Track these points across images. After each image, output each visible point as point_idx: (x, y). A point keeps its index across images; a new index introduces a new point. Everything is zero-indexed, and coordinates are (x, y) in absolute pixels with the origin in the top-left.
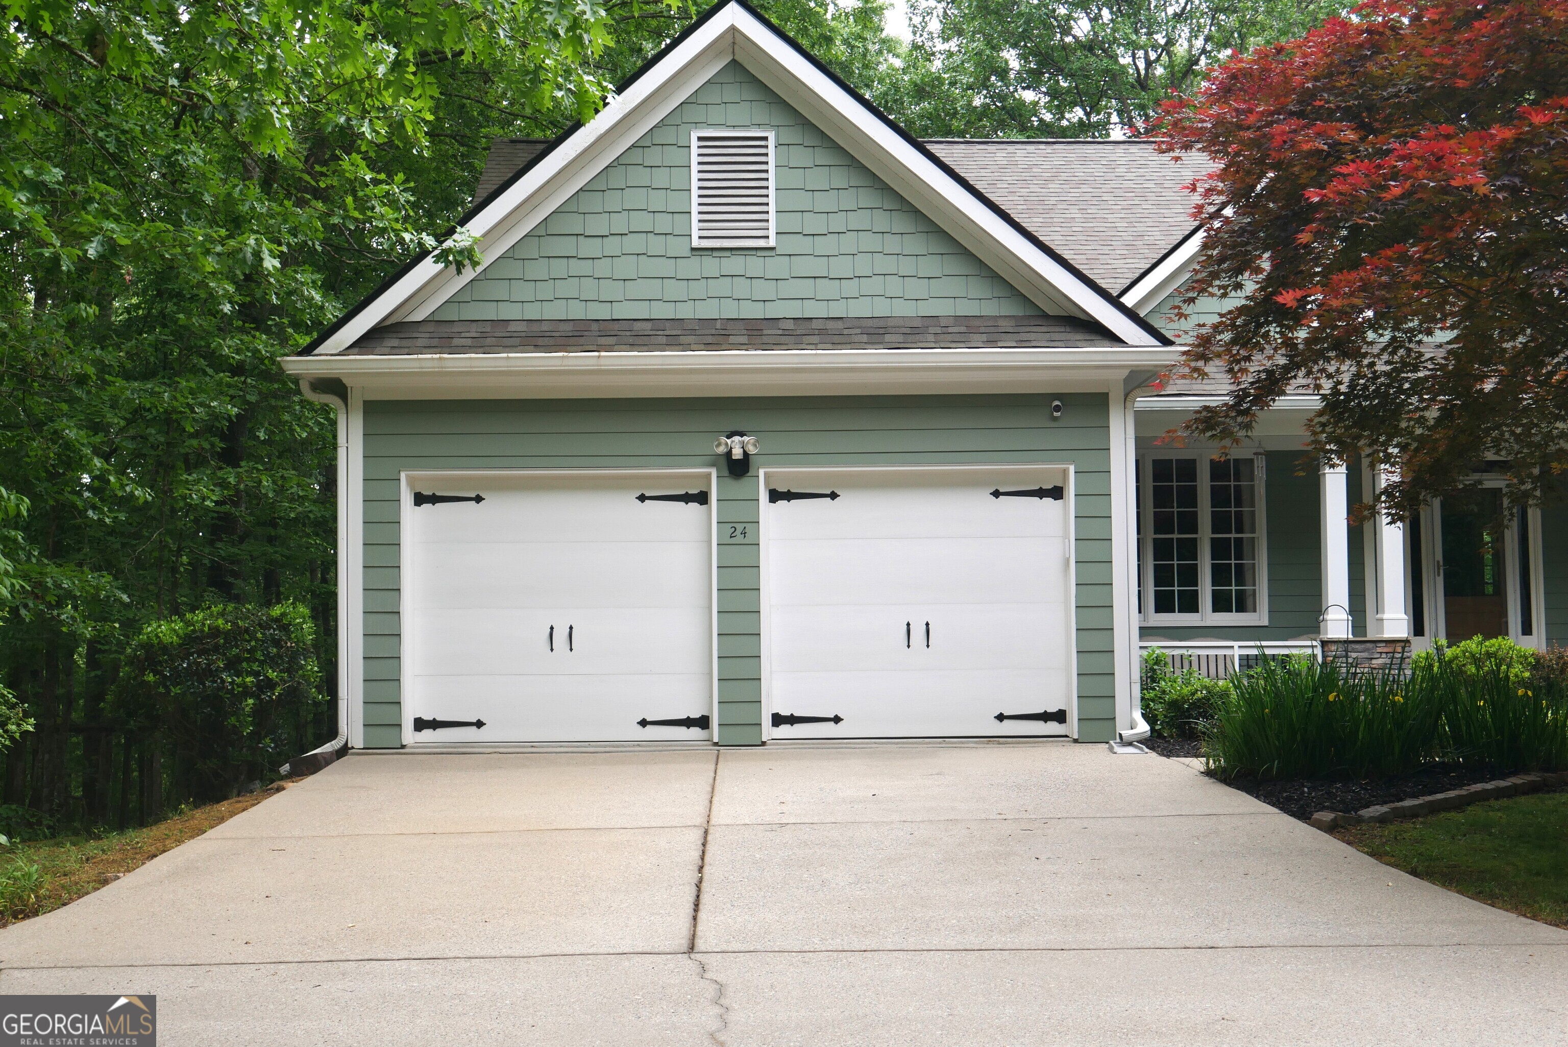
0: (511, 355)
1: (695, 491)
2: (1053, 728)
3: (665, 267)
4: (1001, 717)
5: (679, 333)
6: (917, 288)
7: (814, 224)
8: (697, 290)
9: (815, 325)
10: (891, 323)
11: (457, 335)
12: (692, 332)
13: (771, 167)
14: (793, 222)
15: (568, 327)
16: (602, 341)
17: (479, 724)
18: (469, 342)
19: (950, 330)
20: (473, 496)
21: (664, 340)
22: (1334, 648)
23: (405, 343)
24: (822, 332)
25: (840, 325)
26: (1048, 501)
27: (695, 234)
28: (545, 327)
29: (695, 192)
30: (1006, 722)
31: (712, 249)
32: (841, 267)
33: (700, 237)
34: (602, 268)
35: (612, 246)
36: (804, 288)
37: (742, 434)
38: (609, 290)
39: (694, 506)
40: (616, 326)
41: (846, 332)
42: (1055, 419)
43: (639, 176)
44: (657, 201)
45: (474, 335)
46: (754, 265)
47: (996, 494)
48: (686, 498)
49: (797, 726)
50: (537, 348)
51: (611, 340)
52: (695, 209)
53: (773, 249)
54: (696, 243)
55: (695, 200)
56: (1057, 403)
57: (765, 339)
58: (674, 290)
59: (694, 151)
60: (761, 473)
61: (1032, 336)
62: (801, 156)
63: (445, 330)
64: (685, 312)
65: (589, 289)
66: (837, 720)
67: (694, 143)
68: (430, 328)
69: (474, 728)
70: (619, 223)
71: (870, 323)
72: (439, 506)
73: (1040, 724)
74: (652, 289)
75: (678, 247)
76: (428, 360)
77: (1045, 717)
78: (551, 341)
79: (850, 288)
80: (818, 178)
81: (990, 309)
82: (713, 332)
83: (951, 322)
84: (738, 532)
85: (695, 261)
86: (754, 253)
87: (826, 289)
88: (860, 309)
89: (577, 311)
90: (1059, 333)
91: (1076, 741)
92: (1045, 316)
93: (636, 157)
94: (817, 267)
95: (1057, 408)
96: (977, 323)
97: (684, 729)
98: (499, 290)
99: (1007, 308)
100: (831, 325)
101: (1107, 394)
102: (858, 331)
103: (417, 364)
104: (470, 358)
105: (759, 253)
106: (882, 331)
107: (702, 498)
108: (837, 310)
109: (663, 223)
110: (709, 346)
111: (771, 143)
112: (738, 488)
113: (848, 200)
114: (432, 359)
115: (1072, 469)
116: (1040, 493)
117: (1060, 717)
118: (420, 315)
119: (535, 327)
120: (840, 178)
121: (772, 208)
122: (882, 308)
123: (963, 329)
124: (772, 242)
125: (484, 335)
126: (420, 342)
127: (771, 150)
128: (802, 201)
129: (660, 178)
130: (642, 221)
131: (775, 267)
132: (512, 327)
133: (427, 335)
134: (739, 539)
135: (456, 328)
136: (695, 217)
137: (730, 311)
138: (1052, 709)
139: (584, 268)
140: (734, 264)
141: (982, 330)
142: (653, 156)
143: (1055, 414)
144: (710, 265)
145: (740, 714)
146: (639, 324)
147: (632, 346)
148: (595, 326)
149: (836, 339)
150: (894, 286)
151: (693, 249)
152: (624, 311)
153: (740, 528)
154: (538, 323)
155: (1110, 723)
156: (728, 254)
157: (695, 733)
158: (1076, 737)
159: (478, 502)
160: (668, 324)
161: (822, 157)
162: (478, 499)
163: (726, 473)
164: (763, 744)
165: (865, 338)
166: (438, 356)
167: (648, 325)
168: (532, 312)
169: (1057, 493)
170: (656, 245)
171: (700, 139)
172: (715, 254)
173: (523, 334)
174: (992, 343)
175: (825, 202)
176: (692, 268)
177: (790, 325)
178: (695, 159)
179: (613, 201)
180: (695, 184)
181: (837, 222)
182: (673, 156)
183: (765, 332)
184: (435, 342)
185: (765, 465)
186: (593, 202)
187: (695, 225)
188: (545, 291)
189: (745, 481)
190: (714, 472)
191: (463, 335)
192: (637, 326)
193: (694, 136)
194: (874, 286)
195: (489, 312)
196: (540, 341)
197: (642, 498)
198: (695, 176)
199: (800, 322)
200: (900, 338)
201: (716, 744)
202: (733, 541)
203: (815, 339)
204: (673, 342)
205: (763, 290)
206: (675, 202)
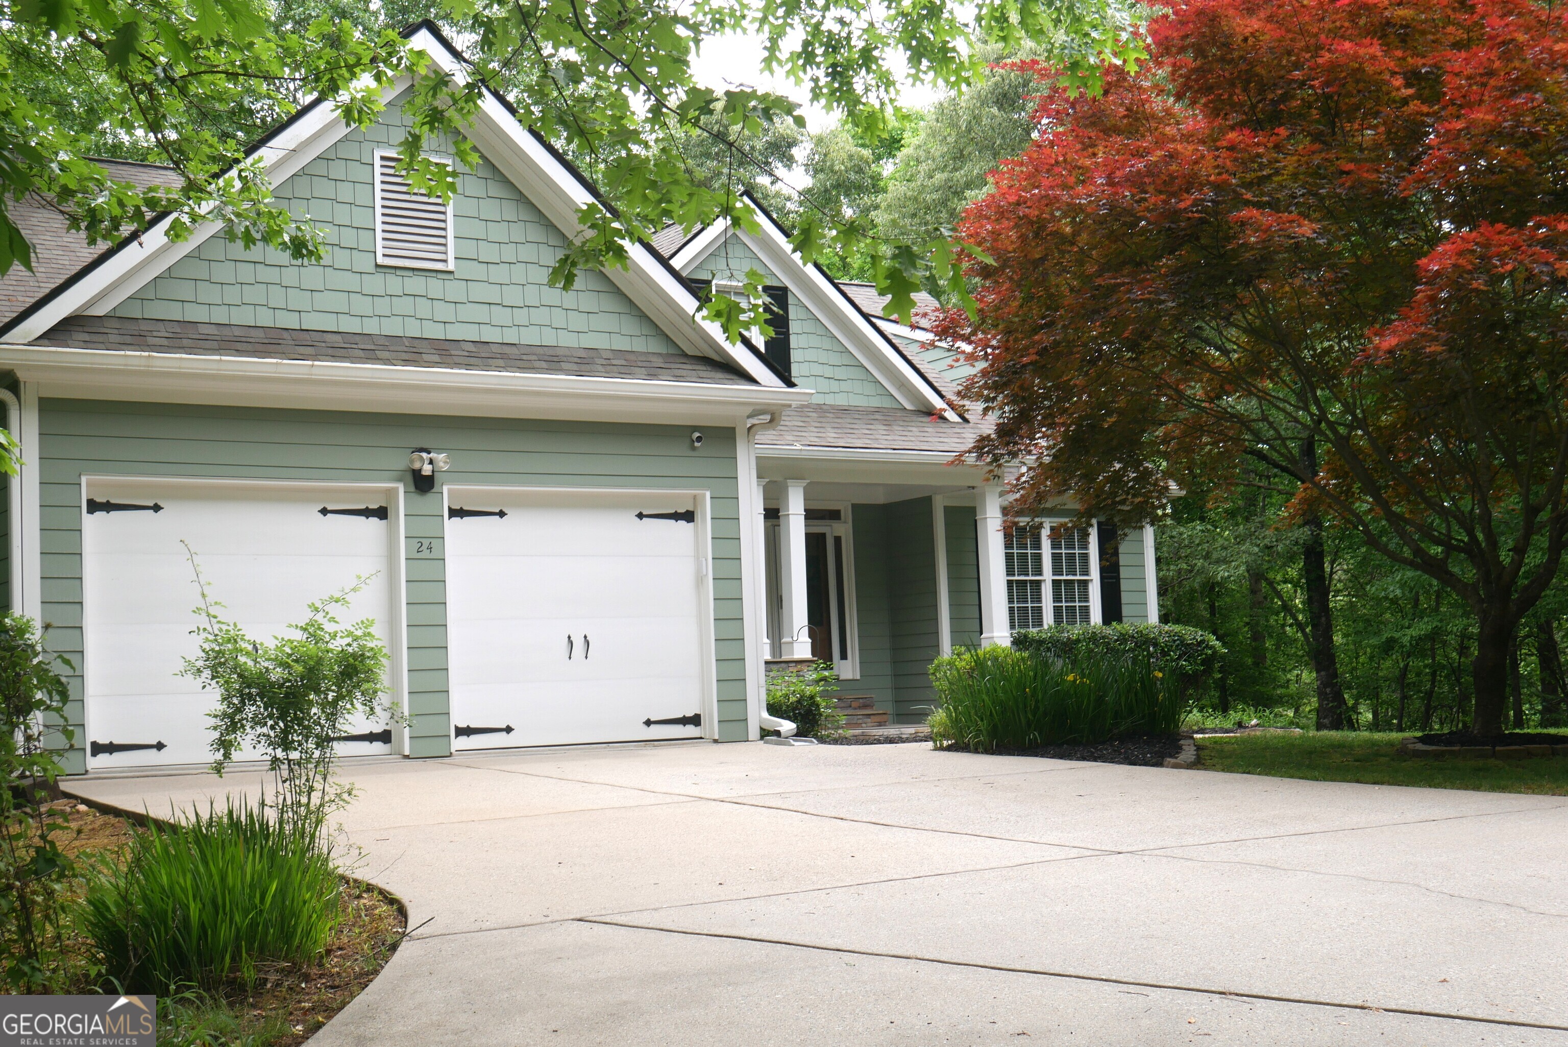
0: (223, 358)
1: (375, 506)
2: (690, 731)
3: (352, 281)
4: (648, 723)
5: (373, 347)
6: (578, 321)
7: (488, 252)
8: (382, 306)
9: (495, 348)
10: (559, 352)
11: (149, 334)
12: (385, 348)
14: (470, 249)
15: (260, 334)
16: (302, 350)
17: (160, 746)
18: (165, 342)
19: (614, 362)
20: (152, 504)
21: (361, 354)
23: (95, 338)
24: (503, 356)
25: (513, 350)
26: (682, 523)
27: (380, 252)
29: (379, 211)
30: (655, 727)
31: (396, 268)
32: (513, 296)
33: (384, 255)
34: (290, 277)
36: (481, 313)
37: (429, 451)
38: (297, 300)
39: (374, 520)
40: (307, 336)
41: (524, 357)
42: (694, 448)
43: (324, 188)
44: (342, 215)
45: (167, 335)
46: (435, 287)
47: (640, 516)
48: (366, 513)
49: (475, 737)
50: (239, 352)
51: (309, 350)
52: (379, 227)
53: (451, 272)
54: (380, 260)
55: (379, 219)
56: (697, 435)
57: (457, 360)
58: (361, 305)
59: (378, 170)
60: (445, 489)
61: (684, 373)
62: (475, 187)
63: (132, 327)
64: (371, 327)
65: (277, 297)
66: (509, 729)
67: (378, 163)
68: (116, 324)
69: (154, 750)
71: (540, 351)
72: (114, 514)
73: (680, 727)
74: (338, 302)
75: (364, 263)
76: (134, 357)
77: (684, 721)
78: (249, 347)
79: (521, 316)
80: (490, 209)
81: (639, 345)
82: (406, 349)
83: (610, 355)
84: (424, 547)
85: (379, 277)
86: (434, 274)
87: (501, 315)
88: (530, 337)
89: (265, 319)
90: (703, 371)
91: (716, 741)
92: (685, 355)
93: (321, 168)
94: (492, 294)
95: (699, 439)
96: (632, 357)
97: (367, 744)
98: (185, 291)
99: (655, 346)
100: (507, 350)
101: (734, 429)
102: (534, 357)
103: (122, 361)
104: (181, 359)
105: (440, 276)
106: (555, 359)
107: (382, 513)
108: (510, 336)
109: (348, 238)
110: (406, 362)
112: (425, 503)
113: (517, 232)
114: (141, 356)
115: (708, 495)
116: (676, 516)
117: (695, 720)
118: (100, 310)
119: (226, 332)
120: (510, 211)
121: (450, 233)
122: (549, 338)
123: (624, 363)
124: (451, 266)
126: (113, 338)
128: (476, 229)
129: (345, 192)
131: (455, 290)
132: (203, 330)
133: (116, 331)
134: (425, 554)
135: (144, 326)
136: (379, 235)
137: (413, 329)
138: (690, 714)
139: (272, 275)
140: (415, 284)
141: (640, 364)
142: (338, 170)
143: (696, 444)
144: (394, 283)
145: (430, 726)
146: (329, 336)
147: (334, 358)
148: (286, 335)
149: (519, 363)
150: (559, 317)
151: (377, 266)
152: (313, 322)
153: (426, 543)
154: (228, 328)
155: (743, 724)
156: (410, 273)
157: (378, 747)
158: (716, 737)
159: (156, 512)
160: (357, 338)
161: (495, 189)
162: (157, 508)
163: (412, 489)
164: (451, 755)
165: (544, 365)
166: (146, 354)
167: (338, 338)
168: (219, 315)
169: (689, 516)
170: (342, 258)
171: (383, 158)
172: (399, 272)
173: (218, 338)
174: (652, 376)
175: (498, 232)
176: (375, 284)
177: (471, 347)
178: (378, 178)
180: (379, 203)
181: (509, 253)
182: (358, 172)
183: (453, 352)
184: (128, 339)
185: (452, 482)
187: (380, 243)
188: (232, 295)
189: (430, 497)
190: (401, 488)
191: (155, 334)
192: (328, 337)
193: (378, 154)
194: (541, 315)
195: (174, 312)
196: (239, 346)
197: (324, 512)
198: (378, 194)
199: (479, 345)
200: (575, 367)
201: (407, 757)
202: (420, 555)
203: (501, 362)
204: (370, 356)
205: (444, 312)
206: (360, 218)
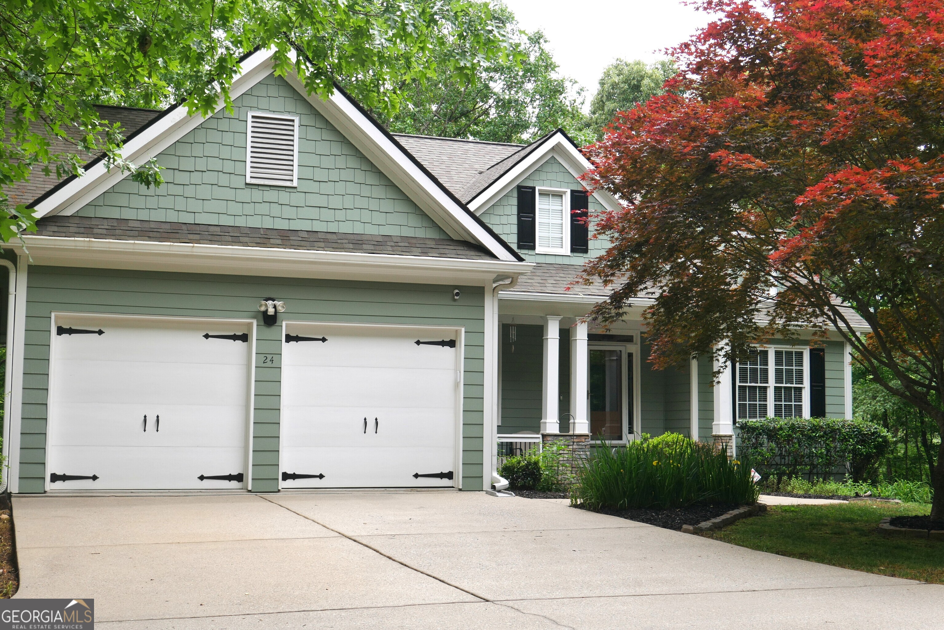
0: (136, 242)
1: (240, 334)
2: (445, 482)
3: (229, 194)
4: (416, 476)
5: (238, 235)
6: (379, 218)
7: (320, 175)
8: (249, 209)
9: (320, 236)
10: (365, 238)
11: (96, 227)
12: (247, 235)
13: (296, 138)
14: (309, 172)
15: (167, 226)
16: (191, 237)
17: (94, 478)
18: (104, 232)
19: (400, 244)
20: (97, 330)
21: (230, 239)
22: (549, 439)
23: (61, 229)
24: (325, 241)
25: (334, 237)
26: (447, 348)
27: (248, 175)
28: (153, 225)
29: (249, 149)
30: (419, 478)
31: (258, 185)
32: (335, 202)
33: (251, 177)
34: (189, 191)
35: (196, 178)
36: (313, 213)
37: (273, 300)
38: (193, 205)
39: (239, 342)
40: (197, 228)
41: (339, 241)
42: (455, 300)
43: (213, 136)
44: (225, 152)
45: (107, 227)
46: (284, 197)
47: (418, 343)
48: (234, 337)
49: (296, 480)
50: (150, 238)
51: (197, 237)
52: (249, 160)
53: (295, 188)
54: (249, 180)
55: (249, 154)
56: (457, 291)
57: (292, 242)
58: (234, 208)
59: (250, 124)
60: (284, 324)
61: (446, 251)
62: (314, 134)
63: (87, 223)
64: (240, 222)
65: (181, 204)
66: (321, 476)
67: (250, 119)
68: (77, 221)
69: (91, 480)
70: (201, 164)
71: (352, 237)
72: (74, 336)
73: (438, 480)
74: (220, 207)
75: (238, 182)
76: (81, 242)
77: (441, 476)
78: (158, 235)
79: (340, 215)
80: (324, 148)
81: (421, 233)
82: (260, 236)
83: (399, 240)
84: (268, 360)
85: (248, 191)
86: (284, 189)
87: (326, 214)
88: (345, 228)
89: (172, 217)
90: (461, 250)
91: (460, 490)
92: (452, 240)
93: (213, 124)
94: (321, 201)
95: (457, 294)
96: (414, 241)
97: (227, 481)
98: (123, 200)
99: (431, 234)
100: (329, 236)
101: (483, 288)
102: (346, 241)
103: (73, 244)
104: (109, 242)
105: (287, 190)
106: (360, 242)
107: (244, 338)
108: (333, 228)
109: (229, 167)
110: (258, 244)
111: (296, 123)
112: (270, 332)
113: (341, 162)
114: (84, 241)
115: (463, 330)
116: (443, 343)
117: (449, 475)
118: (68, 212)
119: (146, 225)
120: (336, 148)
121: (296, 163)
122: (359, 229)
123: (407, 244)
124: (295, 184)
125: (113, 228)
126: (72, 230)
127: (296, 128)
128: (314, 160)
129: (228, 139)
130: (216, 164)
131: (296, 198)
132: (131, 224)
133: (76, 225)
134: (269, 364)
135: (94, 222)
136: (249, 164)
137: (268, 223)
138: (446, 471)
139: (178, 190)
140: (271, 195)
141: (418, 246)
142: (224, 124)
143: (456, 297)
144: (257, 195)
145: (266, 472)
146: (212, 228)
147: (211, 242)
148: (184, 227)
149: (335, 245)
150: (366, 216)
151: (246, 184)
152: (202, 219)
153: (269, 357)
154: (147, 223)
155: (480, 479)
156: (268, 189)
157: (234, 484)
158: (461, 487)
159: (100, 334)
160: (230, 229)
161: (326, 135)
162: (100, 332)
163: (262, 323)
164: (279, 491)
165: (351, 246)
166: (88, 239)
167: (218, 229)
168: (143, 215)
169: (452, 344)
170: (224, 180)
171: (253, 117)
172: (260, 188)
173: (139, 229)
174: (425, 254)
175: (327, 162)
176: (245, 196)
177: (305, 235)
178: (250, 129)
179: (198, 150)
180: (249, 144)
181: (334, 175)
182: (237, 126)
183: (291, 238)
184: (82, 230)
185: (287, 319)
186: (185, 150)
187: (249, 170)
188: (152, 202)
189: (274, 329)
190: (255, 322)
191: (100, 227)
192: (212, 229)
193: (250, 115)
194: (354, 215)
195: (115, 213)
196: (151, 234)
197: (207, 336)
198: (249, 139)
199: (311, 233)
200: (372, 247)
201: (250, 491)
202: (265, 365)
203: (322, 244)
204: (235, 241)
205: (288, 212)
206: (236, 154)
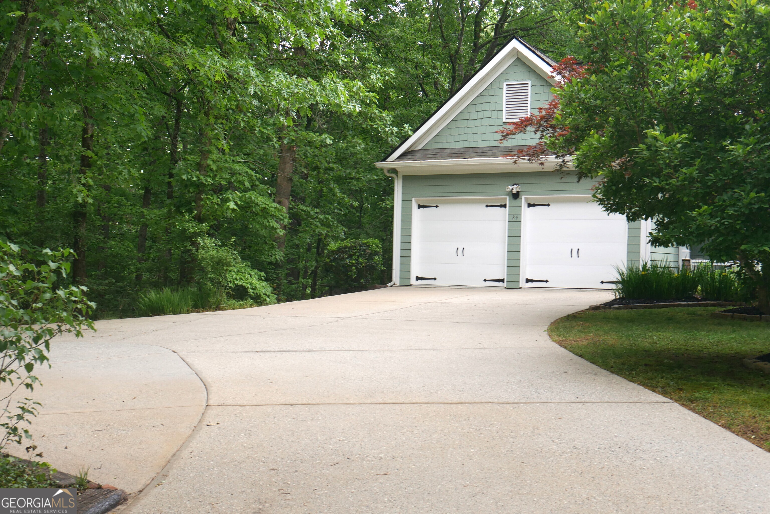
0: (441, 160)
1: (502, 204)
3: (495, 129)
4: (602, 282)
5: (497, 151)
13: (529, 93)
15: (463, 150)
16: (472, 155)
17: (435, 279)
18: (431, 156)
20: (435, 205)
21: (491, 154)
23: (413, 157)
27: (504, 117)
28: (456, 150)
29: (504, 104)
30: (604, 284)
31: (510, 122)
33: (506, 119)
34: (475, 130)
35: (478, 123)
37: (516, 185)
38: (477, 137)
39: (502, 209)
40: (478, 149)
43: (487, 99)
44: (493, 107)
48: (500, 206)
49: (534, 283)
50: (452, 158)
51: (475, 154)
52: (504, 109)
54: (504, 120)
55: (504, 106)
58: (497, 137)
59: (505, 89)
60: (523, 197)
62: (539, 89)
65: (470, 137)
66: (547, 281)
67: (505, 87)
68: (421, 152)
69: (433, 280)
70: (480, 115)
72: (425, 208)
74: (490, 136)
75: (499, 122)
76: (417, 163)
78: (456, 155)
80: (545, 97)
82: (508, 150)
84: (515, 218)
85: (504, 126)
89: (467, 145)
93: (486, 92)
97: (497, 282)
98: (443, 139)
103: (414, 164)
107: (504, 206)
109: (494, 114)
110: (504, 155)
111: (529, 85)
112: (515, 202)
118: (419, 148)
119: (453, 151)
121: (529, 108)
125: (437, 154)
126: (417, 157)
127: (529, 88)
128: (539, 105)
129: (494, 99)
130: (487, 114)
132: (446, 151)
134: (515, 220)
136: (504, 112)
137: (514, 143)
139: (469, 130)
142: (491, 92)
145: (513, 278)
146: (485, 148)
147: (481, 156)
148: (471, 150)
151: (503, 123)
152: (481, 144)
153: (515, 216)
154: (454, 149)
157: (499, 284)
160: (494, 148)
161: (546, 89)
162: (437, 206)
163: (511, 198)
164: (520, 288)
167: (488, 149)
168: (453, 146)
170: (492, 122)
171: (507, 85)
173: (449, 153)
178: (505, 92)
179: (479, 108)
180: (504, 101)
182: (498, 91)
184: (422, 156)
185: (524, 195)
186: (473, 109)
187: (504, 115)
188: (457, 138)
189: (518, 200)
190: (508, 197)
193: (505, 84)
195: (440, 146)
196: (453, 155)
197: (487, 206)
198: (505, 98)
201: (506, 288)
202: (513, 220)
204: (494, 155)
205: (525, 136)
206: (498, 107)
